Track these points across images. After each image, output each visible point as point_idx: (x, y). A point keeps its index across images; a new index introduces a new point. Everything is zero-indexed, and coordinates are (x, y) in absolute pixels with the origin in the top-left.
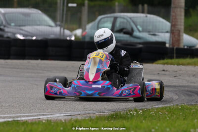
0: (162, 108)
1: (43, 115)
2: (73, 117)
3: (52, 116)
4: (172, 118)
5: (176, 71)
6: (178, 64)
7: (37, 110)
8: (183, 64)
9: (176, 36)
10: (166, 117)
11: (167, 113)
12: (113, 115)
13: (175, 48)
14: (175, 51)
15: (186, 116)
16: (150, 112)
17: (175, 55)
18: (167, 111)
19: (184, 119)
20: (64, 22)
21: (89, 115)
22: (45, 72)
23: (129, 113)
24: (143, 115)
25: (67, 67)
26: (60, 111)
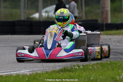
0: (97, 64)
1: (14, 71)
2: (35, 72)
3: (20, 72)
4: (104, 70)
5: (106, 40)
6: (107, 34)
7: (9, 69)
8: (110, 35)
9: (105, 15)
10: (99, 70)
11: (99, 67)
12: (63, 69)
13: (104, 23)
14: (104, 26)
15: (113, 69)
16: (88, 66)
17: (105, 29)
18: (100, 65)
19: (112, 70)
20: (26, 8)
21: (45, 70)
22: (14, 43)
23: (73, 68)
24: (83, 68)
25: (29, 39)
26: (25, 68)
